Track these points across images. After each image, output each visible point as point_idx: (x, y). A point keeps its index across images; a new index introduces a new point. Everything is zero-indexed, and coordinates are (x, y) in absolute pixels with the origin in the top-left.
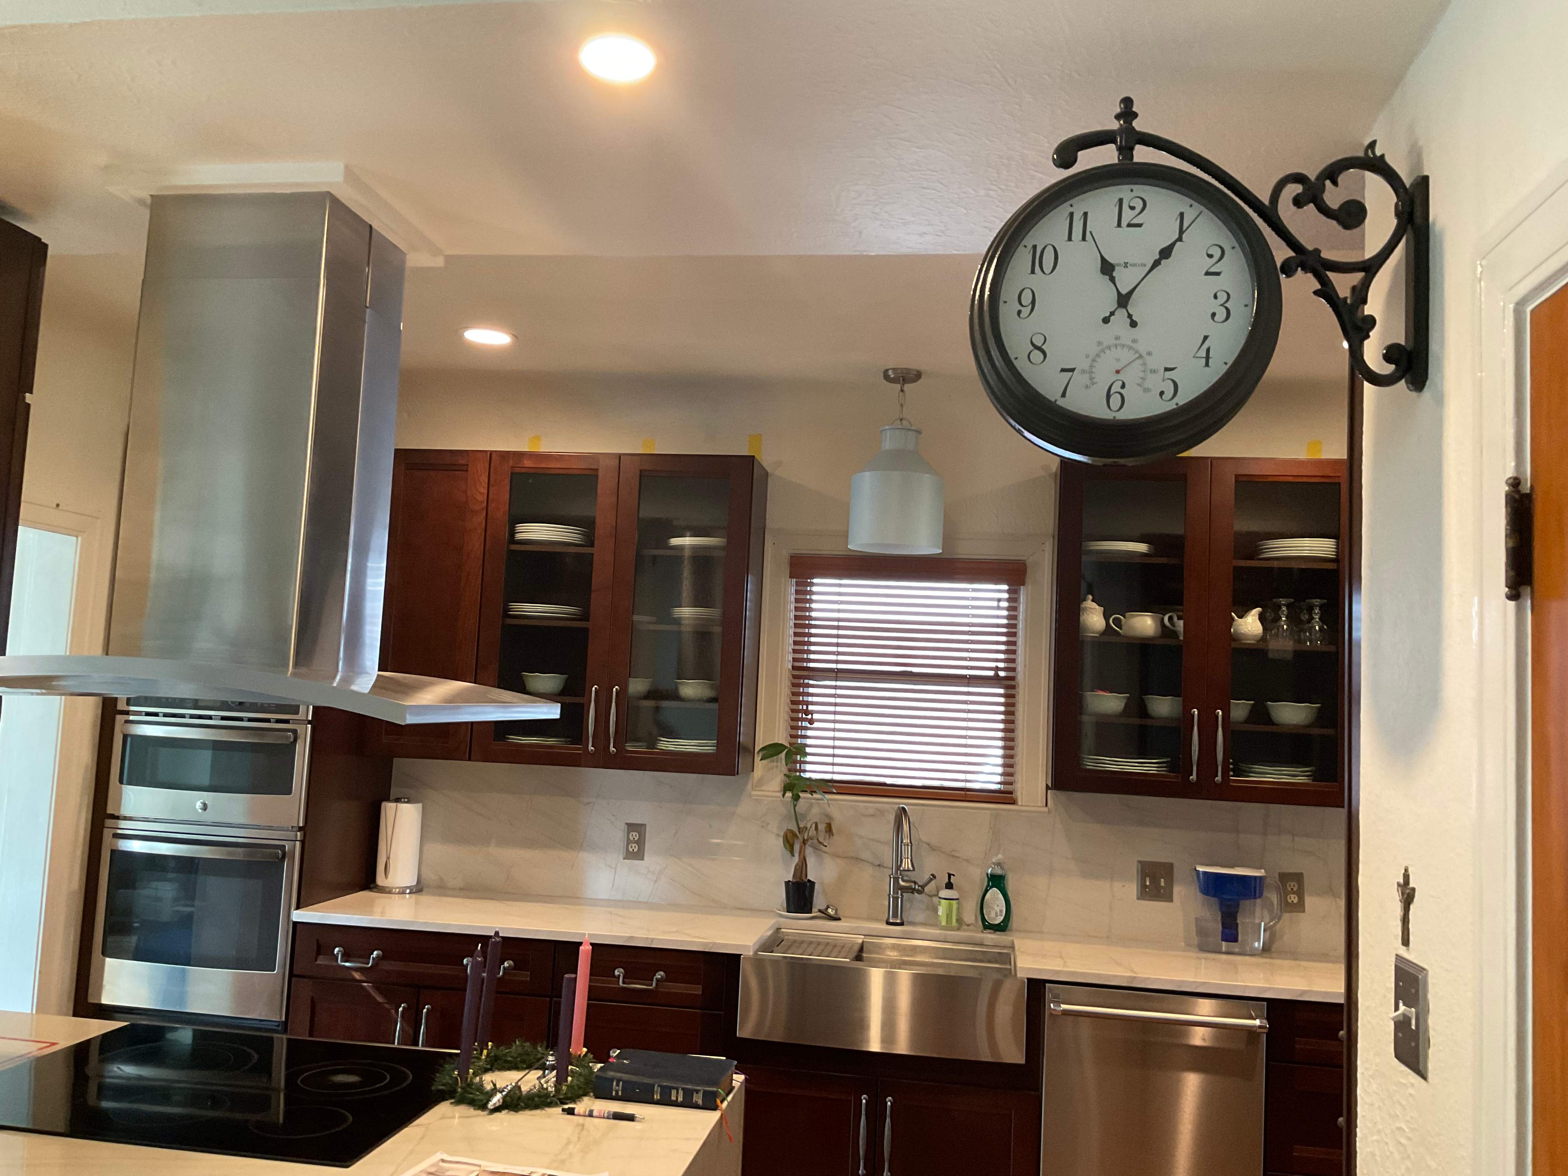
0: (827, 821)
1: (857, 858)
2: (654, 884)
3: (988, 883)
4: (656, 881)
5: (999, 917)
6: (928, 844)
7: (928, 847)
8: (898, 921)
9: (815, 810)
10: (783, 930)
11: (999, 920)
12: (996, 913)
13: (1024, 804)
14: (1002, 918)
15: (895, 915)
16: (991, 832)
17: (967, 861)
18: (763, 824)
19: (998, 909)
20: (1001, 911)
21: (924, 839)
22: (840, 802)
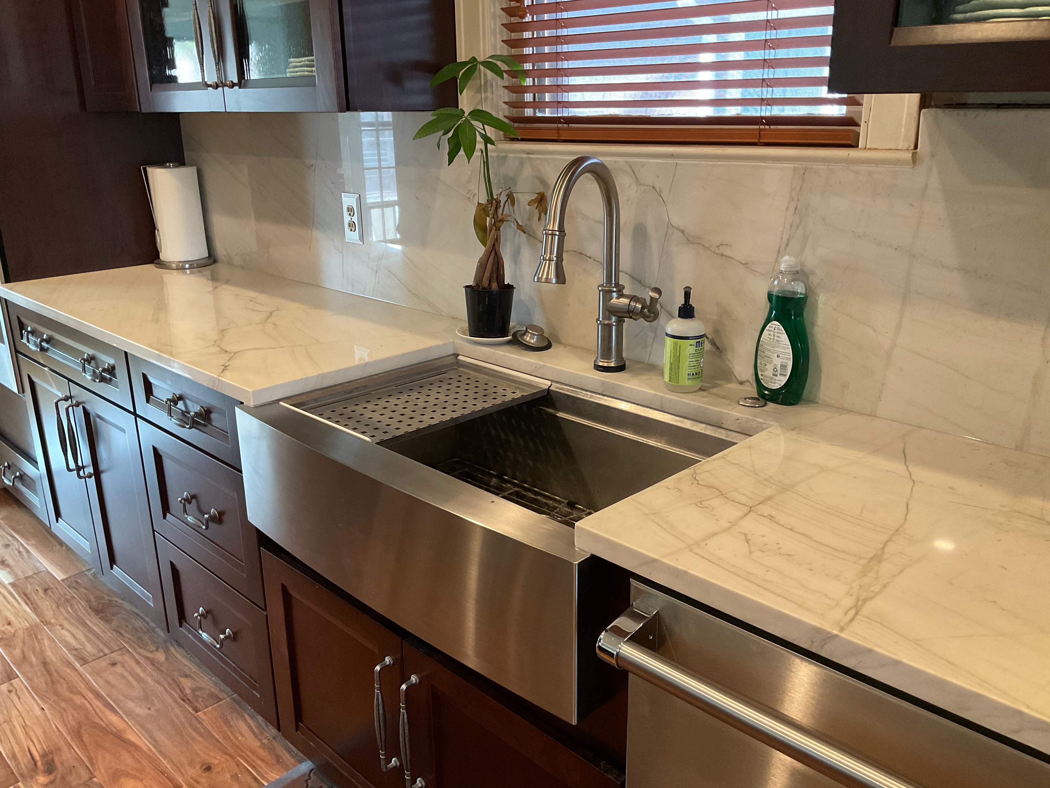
0: (542, 191)
1: (581, 254)
2: (376, 276)
3: (770, 313)
4: (376, 273)
5: (779, 377)
6: (683, 232)
7: (680, 234)
8: (612, 365)
9: (527, 172)
10: (460, 358)
11: (779, 382)
12: (775, 370)
13: (868, 147)
14: (784, 380)
15: (606, 354)
16: (792, 208)
17: (745, 264)
18: (469, 195)
19: (778, 362)
20: (784, 367)
21: (675, 221)
22: (557, 157)
